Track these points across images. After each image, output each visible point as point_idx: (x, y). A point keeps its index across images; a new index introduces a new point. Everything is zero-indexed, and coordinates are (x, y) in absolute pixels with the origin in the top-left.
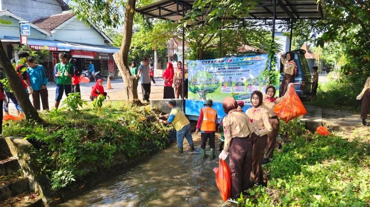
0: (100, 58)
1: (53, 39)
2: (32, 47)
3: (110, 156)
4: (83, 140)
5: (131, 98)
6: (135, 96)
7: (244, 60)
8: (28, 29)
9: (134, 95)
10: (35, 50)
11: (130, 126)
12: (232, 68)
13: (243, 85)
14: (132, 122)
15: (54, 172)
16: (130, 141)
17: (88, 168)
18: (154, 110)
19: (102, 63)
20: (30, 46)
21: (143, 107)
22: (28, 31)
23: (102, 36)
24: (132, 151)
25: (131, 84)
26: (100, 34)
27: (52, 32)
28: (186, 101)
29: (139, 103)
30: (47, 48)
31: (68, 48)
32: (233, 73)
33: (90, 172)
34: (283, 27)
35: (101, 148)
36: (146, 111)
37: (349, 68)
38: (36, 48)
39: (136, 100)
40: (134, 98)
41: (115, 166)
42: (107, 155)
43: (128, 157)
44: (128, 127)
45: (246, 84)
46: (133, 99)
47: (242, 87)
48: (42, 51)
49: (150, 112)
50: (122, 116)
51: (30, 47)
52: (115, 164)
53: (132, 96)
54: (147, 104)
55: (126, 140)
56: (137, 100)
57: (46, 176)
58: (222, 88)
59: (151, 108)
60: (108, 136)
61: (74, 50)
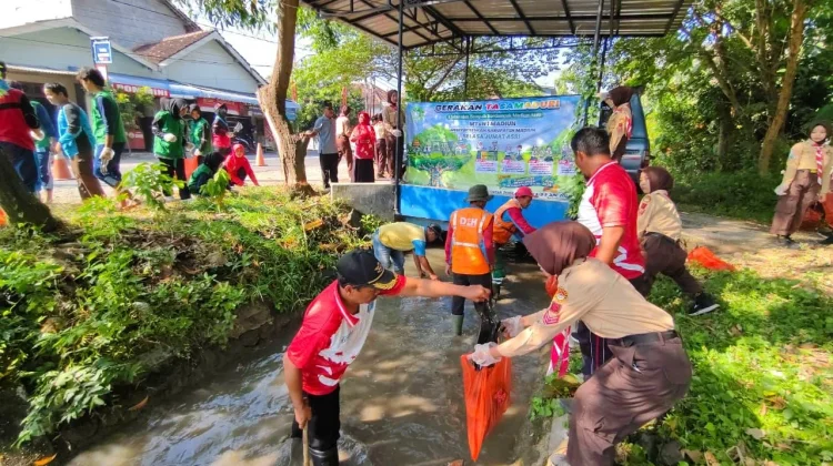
0: (250, 114)
1: (164, 77)
2: (118, 86)
3: (228, 314)
4: (162, 275)
5: (293, 180)
6: (301, 175)
7: (524, 107)
8: (108, 51)
9: (297, 173)
10: (126, 93)
11: (285, 238)
12: (498, 124)
13: (520, 158)
14: (289, 230)
15: (43, 377)
16: (280, 273)
17: (165, 349)
18: (337, 205)
19: (254, 124)
20: (115, 85)
21: (316, 198)
22: (107, 55)
23: (254, 78)
24: (285, 298)
25: (292, 152)
26: (251, 75)
27: (162, 64)
28: (403, 189)
29: (308, 191)
30: (151, 92)
31: (191, 94)
32: (501, 133)
33: (169, 359)
34: (572, 62)
35: (206, 296)
36: (320, 207)
37: (669, 141)
38: (127, 89)
39: (300, 183)
40: (298, 179)
41: (242, 336)
42: (221, 312)
43: (274, 312)
44: (279, 241)
45: (528, 157)
46: (295, 182)
47: (517, 162)
48: (140, 96)
49: (329, 208)
50: (269, 216)
51: (115, 87)
52: (243, 330)
53: (295, 176)
54: (324, 193)
55: (272, 272)
56: (304, 184)
57: (15, 392)
58: (478, 164)
59: (332, 201)
60: (229, 264)
61: (201, 99)
